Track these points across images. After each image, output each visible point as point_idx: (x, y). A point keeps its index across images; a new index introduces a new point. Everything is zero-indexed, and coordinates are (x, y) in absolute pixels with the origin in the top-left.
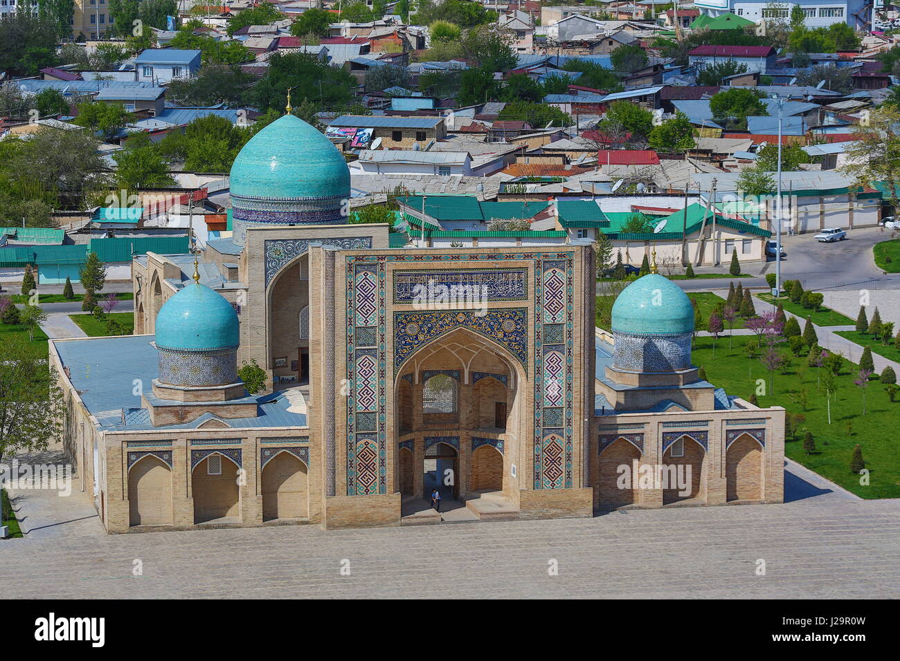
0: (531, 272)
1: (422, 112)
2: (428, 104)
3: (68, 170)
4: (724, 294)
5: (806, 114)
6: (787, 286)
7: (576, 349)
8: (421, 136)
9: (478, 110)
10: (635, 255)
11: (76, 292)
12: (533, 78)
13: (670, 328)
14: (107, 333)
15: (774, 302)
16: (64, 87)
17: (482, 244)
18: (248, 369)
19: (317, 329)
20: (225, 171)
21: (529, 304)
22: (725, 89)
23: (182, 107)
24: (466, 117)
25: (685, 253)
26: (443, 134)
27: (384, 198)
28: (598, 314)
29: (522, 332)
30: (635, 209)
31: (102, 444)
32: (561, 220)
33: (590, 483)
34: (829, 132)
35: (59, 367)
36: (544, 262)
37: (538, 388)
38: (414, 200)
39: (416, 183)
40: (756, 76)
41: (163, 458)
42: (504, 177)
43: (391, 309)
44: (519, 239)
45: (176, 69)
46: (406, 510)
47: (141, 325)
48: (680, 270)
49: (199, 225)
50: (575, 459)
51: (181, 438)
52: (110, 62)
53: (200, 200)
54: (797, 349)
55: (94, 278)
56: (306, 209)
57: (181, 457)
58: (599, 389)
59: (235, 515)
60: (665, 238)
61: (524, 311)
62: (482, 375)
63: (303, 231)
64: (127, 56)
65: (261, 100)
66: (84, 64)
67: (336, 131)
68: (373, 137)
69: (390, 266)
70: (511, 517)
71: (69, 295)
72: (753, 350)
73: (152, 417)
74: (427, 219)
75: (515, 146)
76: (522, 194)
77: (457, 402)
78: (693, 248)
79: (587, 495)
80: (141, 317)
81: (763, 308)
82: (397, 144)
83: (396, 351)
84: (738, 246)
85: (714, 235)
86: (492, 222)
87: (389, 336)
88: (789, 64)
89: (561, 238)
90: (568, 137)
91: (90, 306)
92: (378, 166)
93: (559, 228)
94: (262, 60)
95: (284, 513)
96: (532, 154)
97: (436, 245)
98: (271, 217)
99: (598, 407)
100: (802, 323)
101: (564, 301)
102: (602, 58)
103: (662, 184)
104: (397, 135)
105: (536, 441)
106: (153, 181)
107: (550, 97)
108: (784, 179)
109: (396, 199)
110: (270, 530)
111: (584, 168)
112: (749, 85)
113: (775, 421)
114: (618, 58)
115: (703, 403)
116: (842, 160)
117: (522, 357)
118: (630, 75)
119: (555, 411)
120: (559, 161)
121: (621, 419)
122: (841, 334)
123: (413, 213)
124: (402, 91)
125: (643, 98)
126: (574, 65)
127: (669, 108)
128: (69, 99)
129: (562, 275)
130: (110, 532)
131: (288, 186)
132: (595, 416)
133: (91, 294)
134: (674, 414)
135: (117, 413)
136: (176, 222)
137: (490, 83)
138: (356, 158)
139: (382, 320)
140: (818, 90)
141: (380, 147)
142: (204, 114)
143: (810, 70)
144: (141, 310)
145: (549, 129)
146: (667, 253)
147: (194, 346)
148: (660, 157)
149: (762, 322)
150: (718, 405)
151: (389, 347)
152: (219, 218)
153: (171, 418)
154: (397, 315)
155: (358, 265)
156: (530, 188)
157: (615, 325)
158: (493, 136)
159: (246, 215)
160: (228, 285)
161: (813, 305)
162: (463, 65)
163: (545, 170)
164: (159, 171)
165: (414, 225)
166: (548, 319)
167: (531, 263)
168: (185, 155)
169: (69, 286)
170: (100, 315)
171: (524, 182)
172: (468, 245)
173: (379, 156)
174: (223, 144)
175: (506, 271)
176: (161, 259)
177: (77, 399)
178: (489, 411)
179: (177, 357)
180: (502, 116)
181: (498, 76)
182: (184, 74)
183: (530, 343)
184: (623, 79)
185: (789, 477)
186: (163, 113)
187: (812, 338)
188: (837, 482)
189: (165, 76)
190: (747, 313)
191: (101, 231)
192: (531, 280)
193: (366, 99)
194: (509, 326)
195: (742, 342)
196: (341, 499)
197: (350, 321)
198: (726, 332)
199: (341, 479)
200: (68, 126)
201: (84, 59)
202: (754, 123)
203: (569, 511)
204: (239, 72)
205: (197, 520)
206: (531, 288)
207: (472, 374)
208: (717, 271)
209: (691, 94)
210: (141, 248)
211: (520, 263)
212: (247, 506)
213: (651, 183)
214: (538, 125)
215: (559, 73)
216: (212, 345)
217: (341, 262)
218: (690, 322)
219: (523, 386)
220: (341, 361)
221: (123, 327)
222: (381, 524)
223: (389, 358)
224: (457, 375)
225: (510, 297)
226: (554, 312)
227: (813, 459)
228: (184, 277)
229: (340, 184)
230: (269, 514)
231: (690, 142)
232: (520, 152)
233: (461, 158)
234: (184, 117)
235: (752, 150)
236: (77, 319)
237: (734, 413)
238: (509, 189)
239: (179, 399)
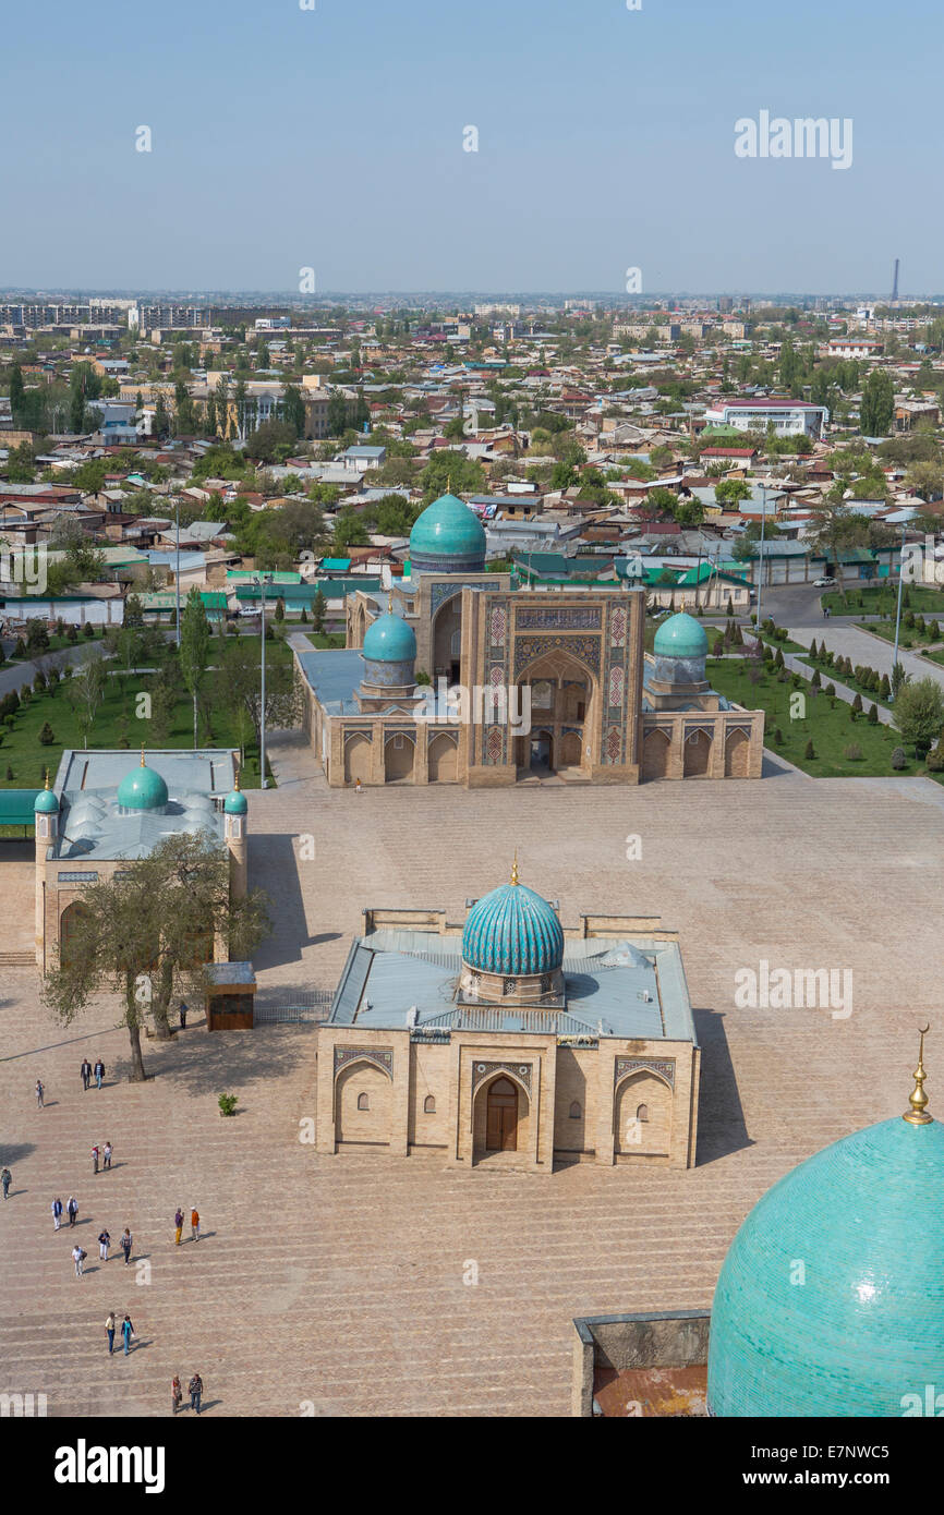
0: (604, 610)
1: (528, 493)
2: (531, 488)
3: (303, 531)
4: (722, 629)
5: (777, 499)
6: (765, 624)
7: (631, 665)
8: (527, 510)
9: (564, 492)
10: (665, 599)
11: (309, 617)
12: (599, 470)
13: (692, 652)
14: (329, 648)
15: (756, 636)
16: (300, 472)
17: (566, 589)
18: (420, 675)
19: (466, 649)
20: (404, 533)
21: (602, 632)
22: (724, 480)
23: (374, 487)
24: (556, 495)
25: (697, 598)
26: (541, 509)
27: (504, 555)
28: (646, 643)
29: (596, 653)
30: (665, 565)
31: (329, 724)
32: (618, 573)
33: (637, 761)
34: (793, 512)
35: (301, 670)
36: (614, 603)
37: (606, 693)
38: (523, 557)
39: (522, 543)
40: (745, 470)
41: (367, 736)
42: (582, 541)
43: (513, 633)
44: (590, 586)
45: (370, 460)
46: (520, 776)
47: (351, 642)
48: (696, 611)
49: (386, 571)
50: (628, 744)
51: (379, 721)
52: (328, 456)
53: (387, 554)
54: (770, 669)
55: (320, 609)
56: (459, 561)
57: (378, 736)
58: (644, 694)
59: (411, 779)
60: (685, 586)
61: (599, 637)
62: (570, 682)
63: (456, 577)
64: (338, 451)
65: (424, 484)
66: (312, 457)
67: (473, 506)
68: (496, 512)
69: (514, 603)
70: (586, 783)
71: (304, 619)
72: (741, 670)
73: (360, 707)
74: (531, 571)
75: (587, 519)
76: (593, 554)
77: (553, 701)
78: (703, 594)
79: (635, 770)
80: (351, 636)
81: (748, 639)
82: (511, 516)
83: (516, 664)
84: (733, 593)
85: (717, 586)
86: (573, 573)
87: (512, 654)
88: (766, 462)
89: (619, 585)
90: (622, 513)
91: (317, 628)
92: (500, 531)
93: (617, 579)
94: (424, 456)
95: (442, 777)
96: (598, 525)
97: (538, 589)
98: (435, 567)
99: (644, 708)
100: (774, 651)
101: (625, 631)
102: (643, 456)
103: (683, 548)
104: (512, 510)
105: (604, 730)
106: (357, 540)
107: (610, 484)
108: (763, 547)
109: (512, 556)
110: (433, 789)
111: (632, 536)
112: (740, 478)
113: (757, 720)
114: (654, 457)
115: (713, 705)
116: (802, 534)
117: (597, 670)
118: (661, 469)
119: (616, 709)
120: (616, 530)
121: (660, 716)
122: (799, 659)
123: (523, 566)
124: (515, 478)
125: (671, 486)
126: (625, 462)
127: (688, 493)
128: (303, 481)
129: (624, 613)
130: (333, 787)
131: (447, 545)
132: (641, 715)
133: (318, 620)
134: (693, 714)
135: (337, 703)
136: (372, 569)
137: (572, 474)
138: (485, 525)
139: (508, 642)
140: (784, 482)
141: (501, 519)
142: (389, 492)
143: (780, 467)
144: (351, 631)
145: (610, 507)
146: (684, 598)
147: (388, 658)
148: (682, 528)
149: (748, 649)
150: (721, 708)
151: (512, 662)
152: (398, 568)
153: (372, 708)
154: (517, 638)
155: (494, 602)
156: (597, 549)
157: (657, 649)
158: (573, 511)
159: (419, 566)
160: (408, 615)
161: (781, 638)
162: (553, 460)
163: (607, 536)
164: (360, 533)
165: (523, 574)
166: (614, 644)
167: (605, 602)
168: (377, 522)
169: (304, 613)
170: (324, 634)
171: (593, 545)
172: (558, 589)
173: (501, 525)
174: (401, 514)
175: (588, 608)
176: (365, 595)
177: (313, 693)
178: (573, 708)
179: (377, 665)
180: (579, 497)
181: (576, 468)
182: (375, 464)
183: (602, 661)
184: (657, 471)
185: (765, 761)
186: (363, 492)
187: (780, 662)
188: (796, 765)
189: (363, 465)
190: (739, 642)
191: (324, 575)
192: (604, 615)
193: (491, 484)
194: (588, 647)
195: (734, 663)
196: (478, 768)
197: (488, 642)
198: (724, 656)
199: (479, 754)
200: (303, 500)
201: (313, 453)
202: (744, 506)
203: (621, 780)
204: (410, 463)
205: (388, 779)
206: (604, 621)
207: (564, 682)
208: (718, 612)
209: (701, 483)
210: (352, 587)
211: (597, 602)
212: (420, 769)
213: (676, 548)
214: (603, 503)
215: (616, 467)
216: (400, 657)
217: (483, 599)
218: (703, 648)
219: (596, 689)
220: (481, 671)
221: (337, 643)
222: (503, 786)
223: (512, 668)
224: (554, 682)
225: (590, 627)
226: (618, 639)
227: (781, 748)
228: (379, 609)
229: (480, 544)
230: (432, 777)
231: (701, 518)
232: (590, 524)
233: (553, 527)
234: (375, 494)
235: (742, 524)
236: (309, 637)
237: (730, 713)
238: (584, 549)
239: (377, 696)
